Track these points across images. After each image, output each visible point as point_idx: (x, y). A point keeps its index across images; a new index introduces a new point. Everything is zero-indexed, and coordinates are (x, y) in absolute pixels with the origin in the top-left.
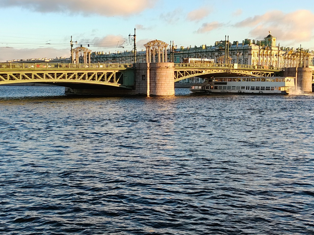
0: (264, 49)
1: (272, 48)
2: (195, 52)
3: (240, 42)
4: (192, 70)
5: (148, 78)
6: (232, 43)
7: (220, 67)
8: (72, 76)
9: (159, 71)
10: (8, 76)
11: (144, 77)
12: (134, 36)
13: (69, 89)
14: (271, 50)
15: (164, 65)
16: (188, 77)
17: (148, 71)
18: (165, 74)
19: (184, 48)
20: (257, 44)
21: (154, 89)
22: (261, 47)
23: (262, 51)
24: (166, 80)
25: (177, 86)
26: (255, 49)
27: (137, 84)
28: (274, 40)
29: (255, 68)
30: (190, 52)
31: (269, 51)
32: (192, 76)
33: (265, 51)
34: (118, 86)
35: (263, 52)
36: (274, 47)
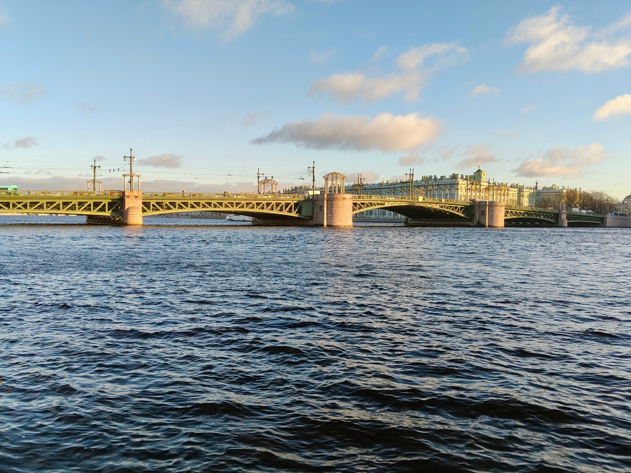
0: (473, 184)
1: (482, 183)
2: (401, 187)
3: (447, 177)
4: (374, 202)
5: (325, 209)
6: (439, 178)
7: (404, 200)
8: (251, 205)
9: (335, 202)
10: (177, 204)
11: (322, 207)
12: (314, 168)
13: (255, 220)
14: (480, 185)
15: (341, 196)
16: (369, 208)
17: (325, 202)
18: (341, 205)
19: (390, 182)
20: (465, 179)
21: (330, 219)
22: (469, 182)
23: (469, 186)
24: (343, 211)
25: (356, 219)
26: (462, 184)
27: (315, 215)
28: (484, 175)
29: (441, 201)
30: (396, 186)
31: (478, 186)
32: (373, 207)
33: (474, 186)
34: (297, 216)
35: (472, 187)
36: (483, 182)
